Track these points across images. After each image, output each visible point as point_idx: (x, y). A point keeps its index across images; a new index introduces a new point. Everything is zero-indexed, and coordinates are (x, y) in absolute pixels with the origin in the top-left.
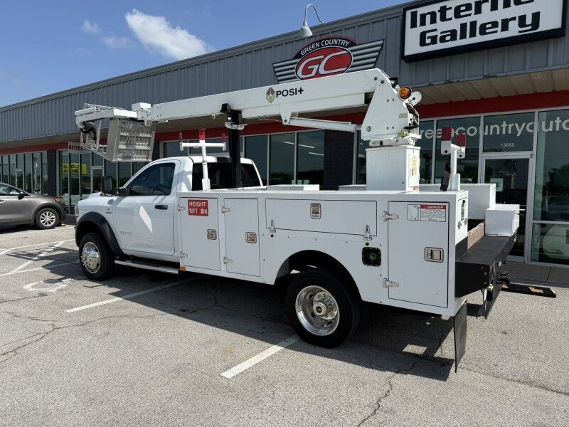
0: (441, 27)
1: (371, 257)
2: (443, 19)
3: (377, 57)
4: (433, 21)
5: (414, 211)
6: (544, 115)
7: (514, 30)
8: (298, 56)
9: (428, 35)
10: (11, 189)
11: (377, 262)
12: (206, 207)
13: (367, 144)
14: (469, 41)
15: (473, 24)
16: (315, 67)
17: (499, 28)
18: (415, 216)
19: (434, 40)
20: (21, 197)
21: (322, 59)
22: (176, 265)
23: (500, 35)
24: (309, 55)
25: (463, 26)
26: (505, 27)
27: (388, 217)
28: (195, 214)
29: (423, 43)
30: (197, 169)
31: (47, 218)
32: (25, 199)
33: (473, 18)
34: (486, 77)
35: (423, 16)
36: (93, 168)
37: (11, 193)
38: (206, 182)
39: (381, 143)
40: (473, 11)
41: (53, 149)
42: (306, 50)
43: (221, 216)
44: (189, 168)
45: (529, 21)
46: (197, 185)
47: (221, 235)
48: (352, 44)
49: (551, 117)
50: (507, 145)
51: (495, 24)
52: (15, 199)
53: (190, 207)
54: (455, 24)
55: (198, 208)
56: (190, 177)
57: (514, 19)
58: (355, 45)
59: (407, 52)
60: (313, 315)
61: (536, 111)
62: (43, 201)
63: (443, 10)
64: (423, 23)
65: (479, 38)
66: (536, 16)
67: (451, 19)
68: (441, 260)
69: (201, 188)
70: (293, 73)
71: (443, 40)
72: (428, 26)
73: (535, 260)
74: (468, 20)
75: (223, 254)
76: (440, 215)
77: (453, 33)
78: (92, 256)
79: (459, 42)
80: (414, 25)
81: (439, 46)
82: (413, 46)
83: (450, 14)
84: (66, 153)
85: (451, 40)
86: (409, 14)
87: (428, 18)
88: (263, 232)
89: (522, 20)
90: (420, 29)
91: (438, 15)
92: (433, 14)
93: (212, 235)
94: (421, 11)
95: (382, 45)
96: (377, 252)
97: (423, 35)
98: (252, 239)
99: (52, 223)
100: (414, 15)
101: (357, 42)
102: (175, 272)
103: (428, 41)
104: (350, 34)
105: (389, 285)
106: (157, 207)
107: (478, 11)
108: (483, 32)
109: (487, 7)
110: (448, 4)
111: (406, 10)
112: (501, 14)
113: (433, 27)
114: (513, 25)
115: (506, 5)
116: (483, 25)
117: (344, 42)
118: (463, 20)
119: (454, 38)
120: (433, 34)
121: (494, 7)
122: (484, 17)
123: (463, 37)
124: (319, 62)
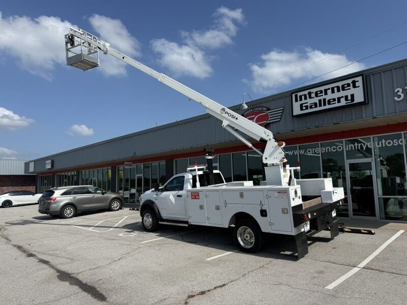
0: (310, 101)
1: (264, 213)
2: (310, 97)
3: (281, 115)
4: (306, 99)
5: (276, 194)
6: (376, 139)
7: (343, 102)
9: (304, 105)
10: (97, 190)
11: (266, 216)
12: (198, 195)
13: (266, 165)
14: (323, 108)
15: (324, 100)
17: (336, 102)
18: (276, 196)
19: (307, 108)
20: (103, 194)
21: (254, 117)
22: (187, 222)
23: (337, 105)
24: (248, 115)
26: (339, 101)
27: (268, 197)
28: (194, 199)
29: (302, 109)
30: (194, 178)
31: (115, 205)
32: (105, 195)
33: (324, 97)
34: (334, 124)
35: (301, 97)
36: (137, 176)
37: (98, 192)
38: (198, 184)
39: (273, 164)
40: (323, 94)
41: (114, 166)
42: (247, 113)
43: (205, 199)
44: (191, 176)
45: (349, 98)
46: (194, 186)
47: (205, 207)
48: (268, 109)
49: (380, 139)
50: (359, 155)
51: (334, 100)
52: (100, 195)
53: (192, 196)
54: (316, 100)
55: (195, 196)
56: (191, 181)
57: (343, 97)
58: (270, 110)
59: (294, 114)
60: (245, 239)
61: (371, 136)
62: (113, 196)
63: (310, 93)
64: (301, 100)
65: (328, 107)
66: (352, 96)
67: (313, 98)
68: (287, 213)
69: (196, 187)
71: (311, 107)
72: (304, 101)
73: (383, 219)
74: (322, 98)
75: (206, 216)
76: (284, 196)
77: (316, 104)
78: (149, 221)
79: (318, 109)
80: (296, 101)
81: (310, 110)
82: (297, 111)
83: (313, 95)
84: (121, 168)
85: (315, 107)
86: (294, 95)
87: (303, 97)
88: (222, 205)
89: (346, 97)
90: (299, 103)
91: (308, 96)
92: (305, 96)
93: (201, 207)
94: (299, 94)
95: (283, 110)
96: (265, 211)
97: (301, 105)
98: (218, 208)
99: (118, 208)
100: (296, 96)
101: (271, 109)
102: (186, 225)
103: (304, 108)
104: (267, 105)
105: (271, 224)
106: (178, 196)
107: (326, 94)
108: (329, 103)
109: (329, 92)
110: (312, 90)
111: (292, 94)
112: (336, 95)
113: (306, 101)
114: (343, 100)
115: (338, 91)
116: (329, 101)
117: (264, 109)
118: (319, 98)
119: (316, 106)
120: (306, 105)
121: (333, 92)
122: (330, 96)
123: (321, 106)
124: (253, 119)
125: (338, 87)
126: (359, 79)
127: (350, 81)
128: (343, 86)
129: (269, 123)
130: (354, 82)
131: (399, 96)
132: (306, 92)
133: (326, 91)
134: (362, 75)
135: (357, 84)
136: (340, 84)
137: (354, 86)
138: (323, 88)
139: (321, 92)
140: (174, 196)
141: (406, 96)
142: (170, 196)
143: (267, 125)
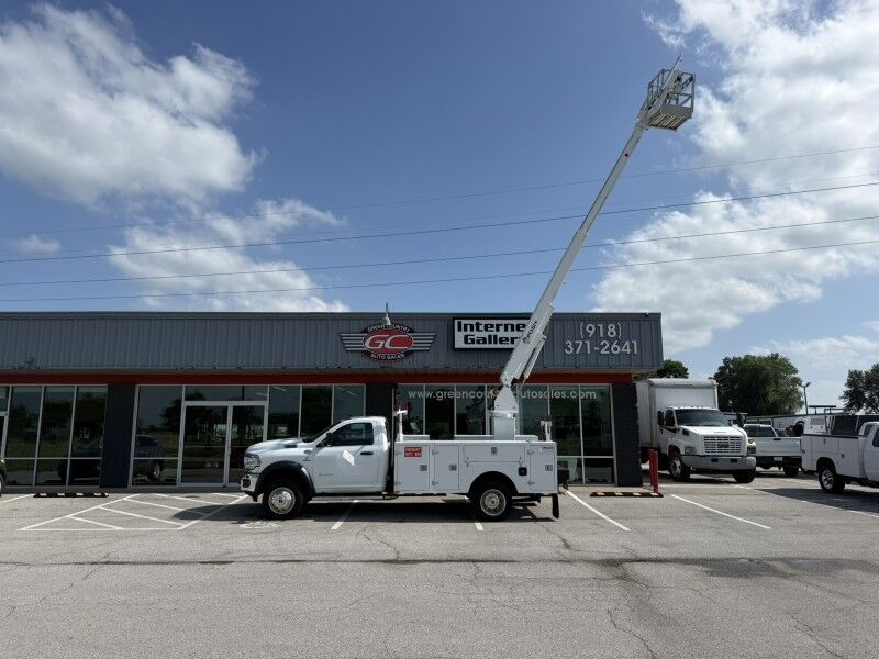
0: (477, 335)
1: (523, 471)
2: (478, 329)
3: (431, 344)
4: (472, 329)
8: (365, 331)
9: (469, 337)
14: (493, 346)
15: (495, 336)
16: (382, 343)
17: (509, 342)
18: (541, 452)
19: (473, 341)
21: (388, 338)
23: (509, 346)
24: (374, 332)
25: (490, 336)
26: (513, 342)
27: (530, 453)
28: (410, 456)
29: (466, 342)
33: (495, 333)
35: (465, 326)
40: (494, 329)
42: (373, 328)
43: (432, 456)
47: (431, 467)
48: (412, 331)
51: (507, 339)
53: (406, 451)
54: (485, 334)
55: (414, 452)
59: (456, 346)
64: (465, 329)
65: (499, 346)
67: (482, 331)
68: (551, 469)
70: (361, 344)
71: (478, 342)
72: (469, 332)
74: (492, 334)
75: (431, 479)
76: (551, 451)
77: (484, 339)
79: (487, 346)
80: (460, 329)
81: (476, 346)
82: (459, 343)
83: (482, 327)
85: (483, 343)
86: (456, 321)
87: (469, 327)
88: (462, 464)
90: (463, 333)
91: (475, 327)
92: (472, 326)
93: (424, 468)
94: (464, 322)
95: (435, 336)
96: (525, 469)
97: (466, 337)
98: (453, 468)
100: (460, 324)
101: (416, 331)
103: (469, 341)
104: (410, 323)
105: (530, 483)
106: (362, 454)
107: (498, 330)
108: (501, 342)
109: (502, 328)
110: (480, 321)
111: (454, 319)
112: (509, 334)
113: (472, 333)
115: (512, 329)
116: (501, 339)
117: (405, 329)
118: (490, 333)
119: (485, 343)
120: (471, 337)
121: (506, 329)
122: (501, 333)
123: (490, 342)
124: (385, 339)
125: (512, 326)
128: (518, 326)
129: (412, 352)
131: (569, 350)
132: (473, 322)
133: (498, 326)
136: (515, 322)
138: (495, 322)
139: (492, 326)
140: (354, 454)
141: (575, 350)
142: (342, 453)
143: (408, 354)
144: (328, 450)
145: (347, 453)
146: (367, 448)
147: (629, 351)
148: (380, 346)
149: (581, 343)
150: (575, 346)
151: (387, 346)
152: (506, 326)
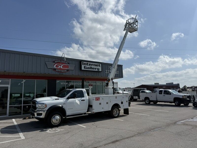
1: (122, 103)
2: (87, 65)
3: (74, 68)
4: (86, 65)
7: (96, 70)
8: (54, 62)
12: (99, 99)
14: (91, 70)
15: (92, 67)
16: (60, 66)
18: (125, 97)
23: (95, 70)
24: (57, 63)
25: (90, 67)
26: (95, 69)
28: (97, 100)
29: (84, 68)
34: (92, 76)
35: (84, 63)
40: (91, 65)
42: (56, 61)
43: (102, 100)
47: (102, 104)
48: (68, 64)
50: (86, 87)
51: (94, 68)
53: (96, 99)
54: (89, 66)
58: (69, 64)
59: (82, 69)
64: (84, 65)
65: (92, 70)
66: (99, 69)
68: (127, 102)
70: (53, 66)
71: (88, 68)
72: (85, 66)
74: (91, 66)
75: (102, 107)
80: (83, 65)
83: (88, 64)
86: (82, 62)
87: (85, 64)
88: (109, 102)
90: (84, 66)
92: (86, 64)
93: (100, 104)
94: (84, 62)
95: (75, 66)
97: (84, 67)
100: (83, 63)
103: (85, 68)
104: (68, 61)
105: (123, 106)
106: (82, 100)
107: (92, 66)
108: (93, 69)
109: (93, 65)
110: (88, 63)
112: (95, 67)
113: (86, 66)
114: (96, 69)
116: (93, 68)
117: (67, 63)
118: (90, 66)
119: (89, 69)
120: (86, 67)
121: (94, 66)
122: (93, 67)
123: (90, 69)
124: (61, 65)
126: (100, 64)
127: (98, 64)
130: (99, 65)
131: (106, 72)
132: (86, 63)
133: (92, 64)
134: (101, 64)
135: (100, 66)
136: (96, 64)
137: (99, 66)
138: (91, 63)
140: (79, 101)
141: (108, 73)
142: (75, 101)
143: (68, 70)
144: (71, 100)
145: (77, 100)
146: (83, 99)
147: (117, 73)
148: (59, 68)
149: (109, 71)
150: (108, 71)
151: (61, 67)
152: (94, 65)
